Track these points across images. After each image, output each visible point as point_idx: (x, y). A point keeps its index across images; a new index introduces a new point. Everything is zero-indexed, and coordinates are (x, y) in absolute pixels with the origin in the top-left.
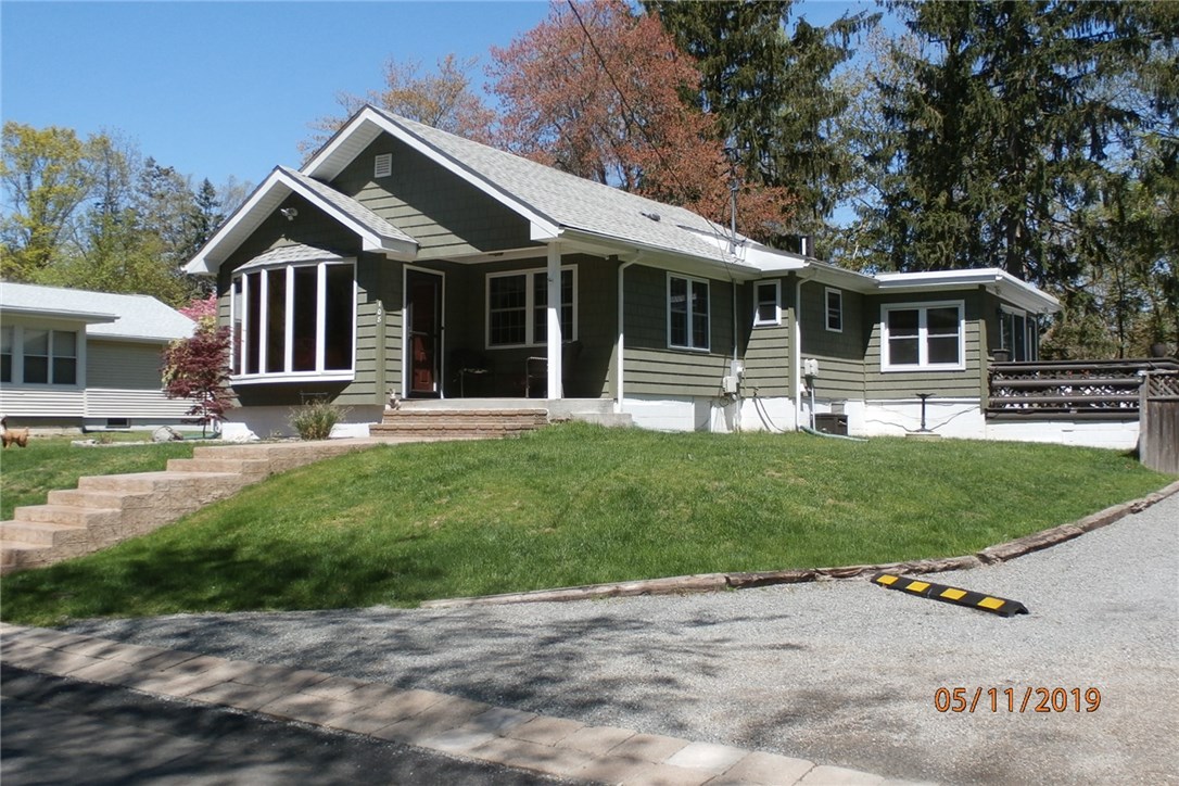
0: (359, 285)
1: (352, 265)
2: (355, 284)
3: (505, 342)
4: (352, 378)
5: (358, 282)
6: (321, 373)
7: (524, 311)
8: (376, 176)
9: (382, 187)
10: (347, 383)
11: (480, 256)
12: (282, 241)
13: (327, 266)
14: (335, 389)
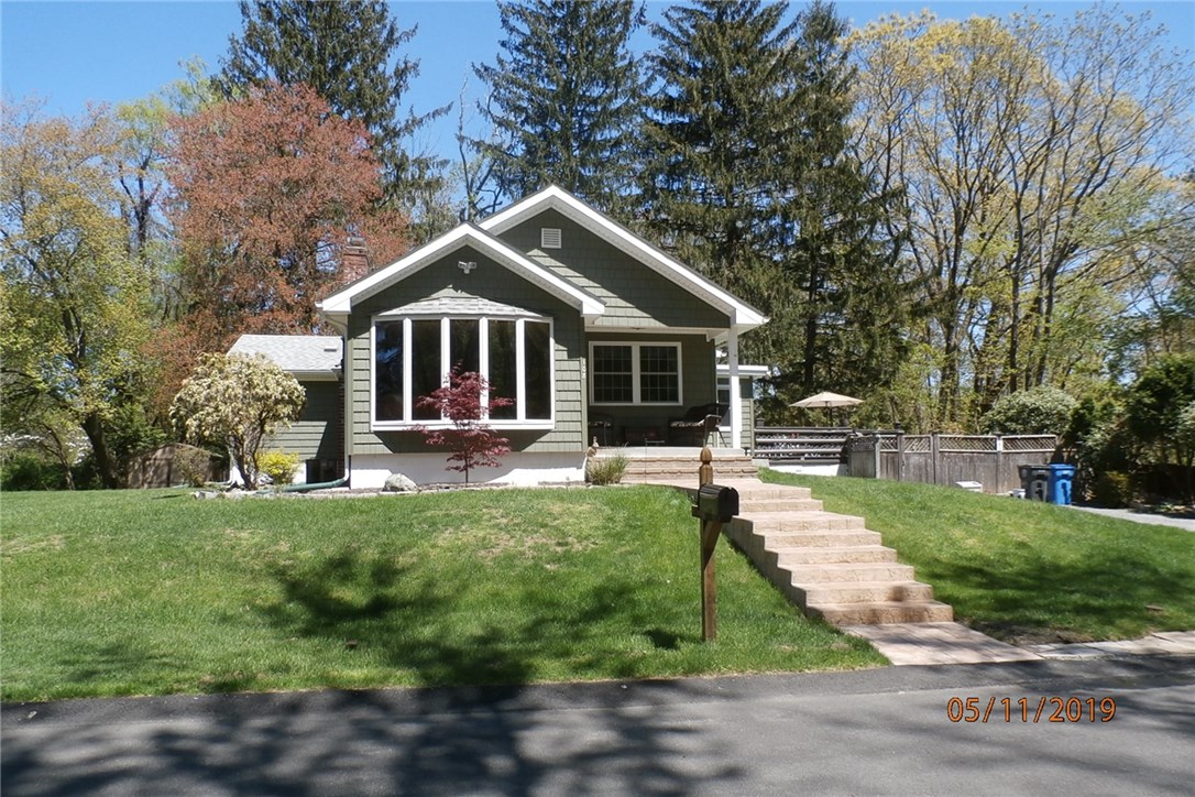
0: (557, 342)
1: (548, 324)
2: (552, 341)
3: (608, 399)
4: (552, 427)
5: (555, 338)
6: (521, 422)
7: (631, 376)
8: (543, 246)
9: (551, 257)
10: (548, 431)
11: (664, 329)
12: (449, 291)
13: (526, 322)
14: (533, 436)
